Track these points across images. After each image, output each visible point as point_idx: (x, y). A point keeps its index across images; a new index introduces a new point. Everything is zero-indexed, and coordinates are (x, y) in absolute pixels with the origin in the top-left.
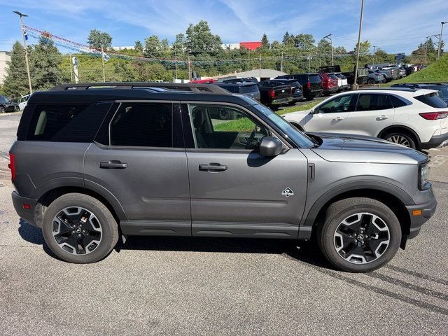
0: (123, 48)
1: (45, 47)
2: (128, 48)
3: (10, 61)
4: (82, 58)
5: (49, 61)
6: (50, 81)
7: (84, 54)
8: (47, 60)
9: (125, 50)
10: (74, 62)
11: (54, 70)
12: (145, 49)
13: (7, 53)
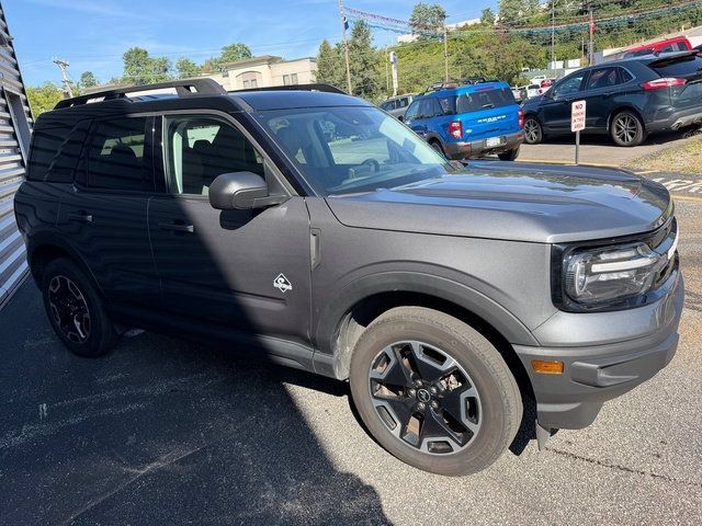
0: (461, 25)
1: (358, 41)
2: (470, 23)
3: (317, 69)
4: (402, 51)
5: (365, 62)
6: (366, 92)
7: (404, 44)
8: (361, 60)
9: (466, 28)
10: (392, 60)
11: (370, 74)
12: (498, 19)
13: (312, 60)
